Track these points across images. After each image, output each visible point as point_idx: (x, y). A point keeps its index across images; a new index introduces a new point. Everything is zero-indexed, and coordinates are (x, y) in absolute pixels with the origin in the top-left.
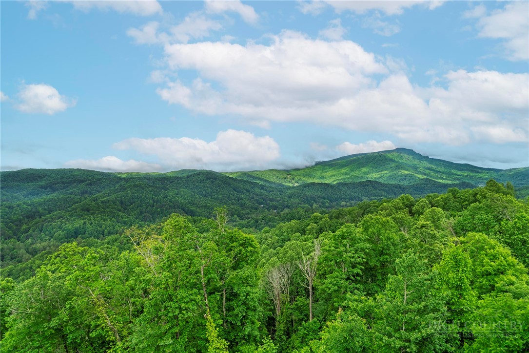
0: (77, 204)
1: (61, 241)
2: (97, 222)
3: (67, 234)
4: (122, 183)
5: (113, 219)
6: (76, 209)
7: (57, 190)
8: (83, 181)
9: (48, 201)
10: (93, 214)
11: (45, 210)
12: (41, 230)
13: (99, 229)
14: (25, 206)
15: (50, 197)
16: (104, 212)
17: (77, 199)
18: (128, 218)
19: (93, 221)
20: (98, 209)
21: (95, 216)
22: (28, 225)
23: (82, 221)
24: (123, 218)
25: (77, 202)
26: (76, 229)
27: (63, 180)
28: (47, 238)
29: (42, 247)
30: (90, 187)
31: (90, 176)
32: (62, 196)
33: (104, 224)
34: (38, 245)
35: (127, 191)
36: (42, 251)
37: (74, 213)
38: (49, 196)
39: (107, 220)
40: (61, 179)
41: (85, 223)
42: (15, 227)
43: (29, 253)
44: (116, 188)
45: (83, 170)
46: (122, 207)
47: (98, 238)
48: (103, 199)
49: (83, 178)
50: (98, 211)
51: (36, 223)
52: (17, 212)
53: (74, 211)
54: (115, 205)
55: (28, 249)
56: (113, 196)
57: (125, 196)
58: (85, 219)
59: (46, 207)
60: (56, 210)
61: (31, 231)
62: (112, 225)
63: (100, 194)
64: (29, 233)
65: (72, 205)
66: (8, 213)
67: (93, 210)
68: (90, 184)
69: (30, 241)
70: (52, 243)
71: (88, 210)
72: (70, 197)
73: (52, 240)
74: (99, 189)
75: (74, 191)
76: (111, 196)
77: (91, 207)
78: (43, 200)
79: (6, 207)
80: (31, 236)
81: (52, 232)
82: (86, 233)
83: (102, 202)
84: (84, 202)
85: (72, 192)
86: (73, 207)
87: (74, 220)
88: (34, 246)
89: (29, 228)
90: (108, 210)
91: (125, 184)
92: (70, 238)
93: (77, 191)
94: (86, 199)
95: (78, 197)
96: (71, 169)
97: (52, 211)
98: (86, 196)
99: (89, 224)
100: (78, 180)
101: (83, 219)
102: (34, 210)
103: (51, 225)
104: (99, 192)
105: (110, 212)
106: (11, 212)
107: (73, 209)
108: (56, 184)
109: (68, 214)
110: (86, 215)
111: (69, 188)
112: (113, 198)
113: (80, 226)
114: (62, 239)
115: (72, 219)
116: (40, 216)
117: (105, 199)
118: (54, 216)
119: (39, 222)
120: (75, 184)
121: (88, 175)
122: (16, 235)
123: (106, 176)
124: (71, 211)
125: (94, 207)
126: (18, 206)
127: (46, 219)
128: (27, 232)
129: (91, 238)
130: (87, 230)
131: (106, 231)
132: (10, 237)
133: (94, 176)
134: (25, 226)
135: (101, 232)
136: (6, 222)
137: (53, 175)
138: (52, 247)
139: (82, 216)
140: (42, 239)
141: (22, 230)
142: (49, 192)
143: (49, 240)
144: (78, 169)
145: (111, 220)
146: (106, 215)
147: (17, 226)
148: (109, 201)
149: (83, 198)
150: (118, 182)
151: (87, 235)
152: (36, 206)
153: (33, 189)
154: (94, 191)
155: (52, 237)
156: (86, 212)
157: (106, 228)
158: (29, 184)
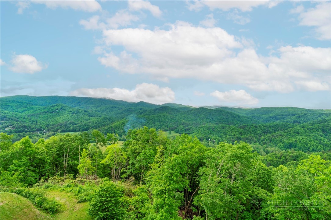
0: (291, 129)
1: (281, 149)
2: (304, 142)
3: (285, 145)
4: (324, 117)
5: (316, 141)
6: (290, 131)
7: (279, 119)
8: (294, 115)
9: (274, 125)
10: (301, 136)
11: (273, 130)
12: (271, 141)
13: (305, 146)
14: (263, 127)
15: (276, 123)
16: (309, 135)
17: (291, 125)
18: (329, 142)
19: (301, 140)
20: (305, 133)
21: (303, 137)
22: (264, 137)
23: (294, 140)
24: (324, 142)
25: (291, 128)
26: (290, 143)
27: (282, 114)
28: (274, 146)
29: (271, 150)
30: (299, 119)
31: (299, 111)
32: (282, 123)
33: (309, 143)
34: (269, 149)
35: (328, 123)
36: (271, 152)
37: (289, 133)
38: (274, 122)
39: (312, 141)
40: (281, 113)
41: (296, 141)
42: (258, 137)
43: (265, 152)
44: (319, 120)
45: (295, 108)
46: (323, 133)
47: (305, 152)
48: (308, 127)
49: (294, 113)
50: (305, 134)
51: (268, 137)
52: (259, 130)
53: (289, 132)
54: (318, 132)
55: (264, 149)
56: (316, 125)
57: (326, 126)
58: (296, 138)
59: (273, 129)
60: (279, 131)
61: (265, 140)
62: (315, 145)
63: (306, 123)
64: (265, 141)
65: (288, 129)
66: (255, 129)
67: (301, 133)
68: (299, 117)
69: (265, 145)
70: (276, 149)
71: (298, 133)
72: (287, 124)
73: (276, 147)
74: (305, 120)
75: (289, 120)
76: (314, 125)
77: (300, 131)
78: (271, 124)
79: (255, 126)
80: (266, 143)
81: (277, 143)
82: (297, 147)
83: (308, 129)
84: (296, 127)
85: (288, 121)
86: (288, 130)
87: (289, 138)
88: (267, 149)
89: (265, 139)
90: (313, 134)
91: (325, 118)
92: (287, 149)
93: (291, 121)
94: (296, 126)
95: (292, 124)
96: (287, 107)
97: (276, 131)
98: (297, 124)
99: (299, 142)
100: (291, 114)
101: (295, 138)
102: (267, 129)
103: (276, 139)
104: (305, 122)
105: (314, 136)
106: (257, 129)
107: (289, 131)
108: (278, 116)
109: (285, 134)
110: (297, 136)
111: (286, 119)
112: (316, 127)
113: (293, 142)
114: (282, 148)
115: (288, 137)
116: (270, 133)
117: (310, 127)
118: (277, 134)
119: (270, 136)
120: (289, 116)
121: (297, 111)
122: (259, 141)
123: (310, 112)
124: (287, 132)
125: (302, 131)
126: (260, 126)
127: (273, 135)
128: (264, 141)
129: (300, 151)
130: (298, 145)
131: (311, 149)
132: (256, 142)
133: (301, 112)
134: (263, 138)
135: (307, 149)
136: (255, 134)
137: (277, 111)
138: (276, 151)
139: (294, 136)
140: (271, 146)
141: (261, 139)
142: (274, 120)
143: (275, 147)
144: (291, 107)
145: (315, 141)
146: (311, 138)
147: (259, 136)
148: (313, 129)
149: (295, 125)
150: (320, 116)
151: (297, 148)
152: (268, 128)
153: (266, 118)
154: (302, 121)
155: (276, 146)
156: (297, 134)
157: (311, 147)
158: (265, 115)
